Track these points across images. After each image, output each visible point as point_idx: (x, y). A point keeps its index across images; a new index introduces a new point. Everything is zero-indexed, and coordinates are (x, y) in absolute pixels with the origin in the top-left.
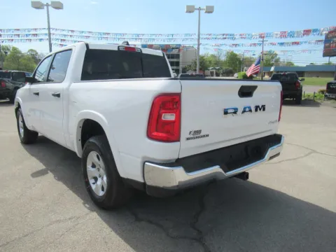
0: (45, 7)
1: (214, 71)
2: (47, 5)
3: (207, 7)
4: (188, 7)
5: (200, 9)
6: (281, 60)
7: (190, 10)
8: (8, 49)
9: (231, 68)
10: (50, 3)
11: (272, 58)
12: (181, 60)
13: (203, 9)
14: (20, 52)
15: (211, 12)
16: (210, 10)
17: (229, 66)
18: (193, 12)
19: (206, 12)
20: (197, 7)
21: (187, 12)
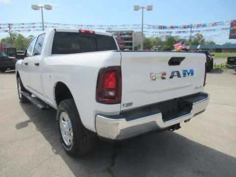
0: (40, 9)
1: (157, 49)
2: (42, 7)
3: (148, 6)
4: (135, 6)
5: (143, 8)
6: (206, 40)
7: (136, 8)
8: (16, 36)
9: (169, 47)
10: (43, 6)
11: (200, 39)
12: (133, 41)
13: (145, 8)
14: (23, 37)
15: (151, 10)
16: (150, 8)
17: (168, 45)
18: (138, 10)
19: (147, 10)
20: (141, 6)
21: (134, 10)
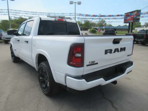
4: (70, 2)
6: (107, 24)
11: (104, 23)
16: (79, 3)
17: (86, 26)
18: (72, 4)
19: (78, 4)
20: (74, 2)
21: (70, 4)
